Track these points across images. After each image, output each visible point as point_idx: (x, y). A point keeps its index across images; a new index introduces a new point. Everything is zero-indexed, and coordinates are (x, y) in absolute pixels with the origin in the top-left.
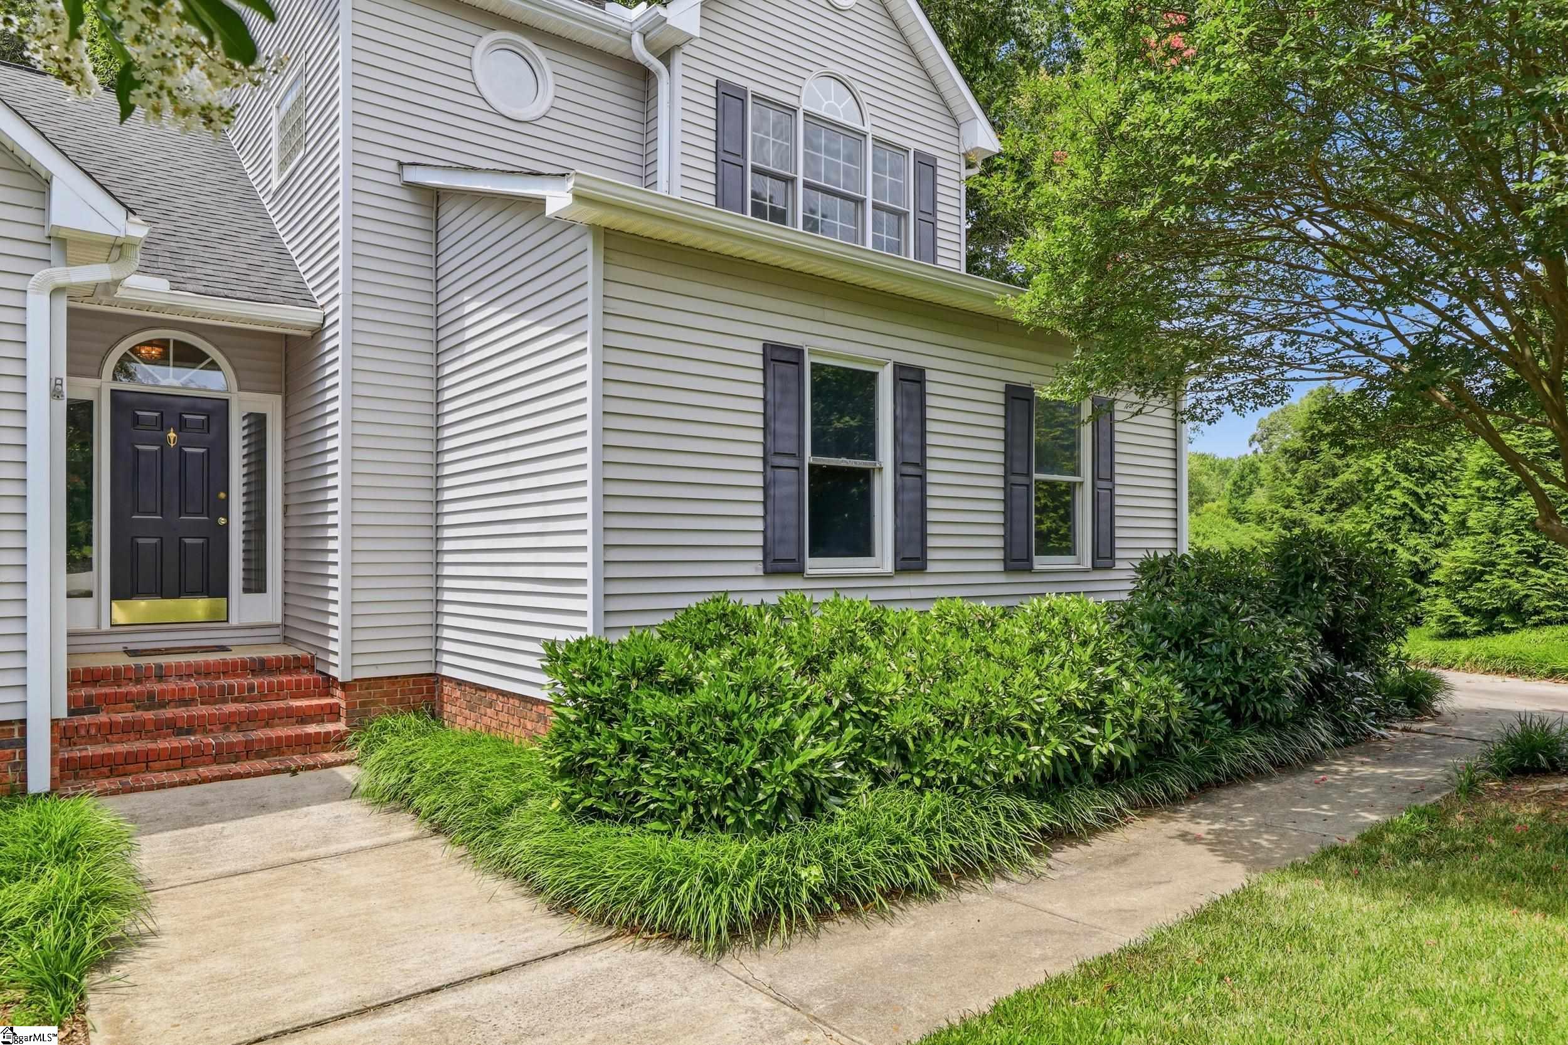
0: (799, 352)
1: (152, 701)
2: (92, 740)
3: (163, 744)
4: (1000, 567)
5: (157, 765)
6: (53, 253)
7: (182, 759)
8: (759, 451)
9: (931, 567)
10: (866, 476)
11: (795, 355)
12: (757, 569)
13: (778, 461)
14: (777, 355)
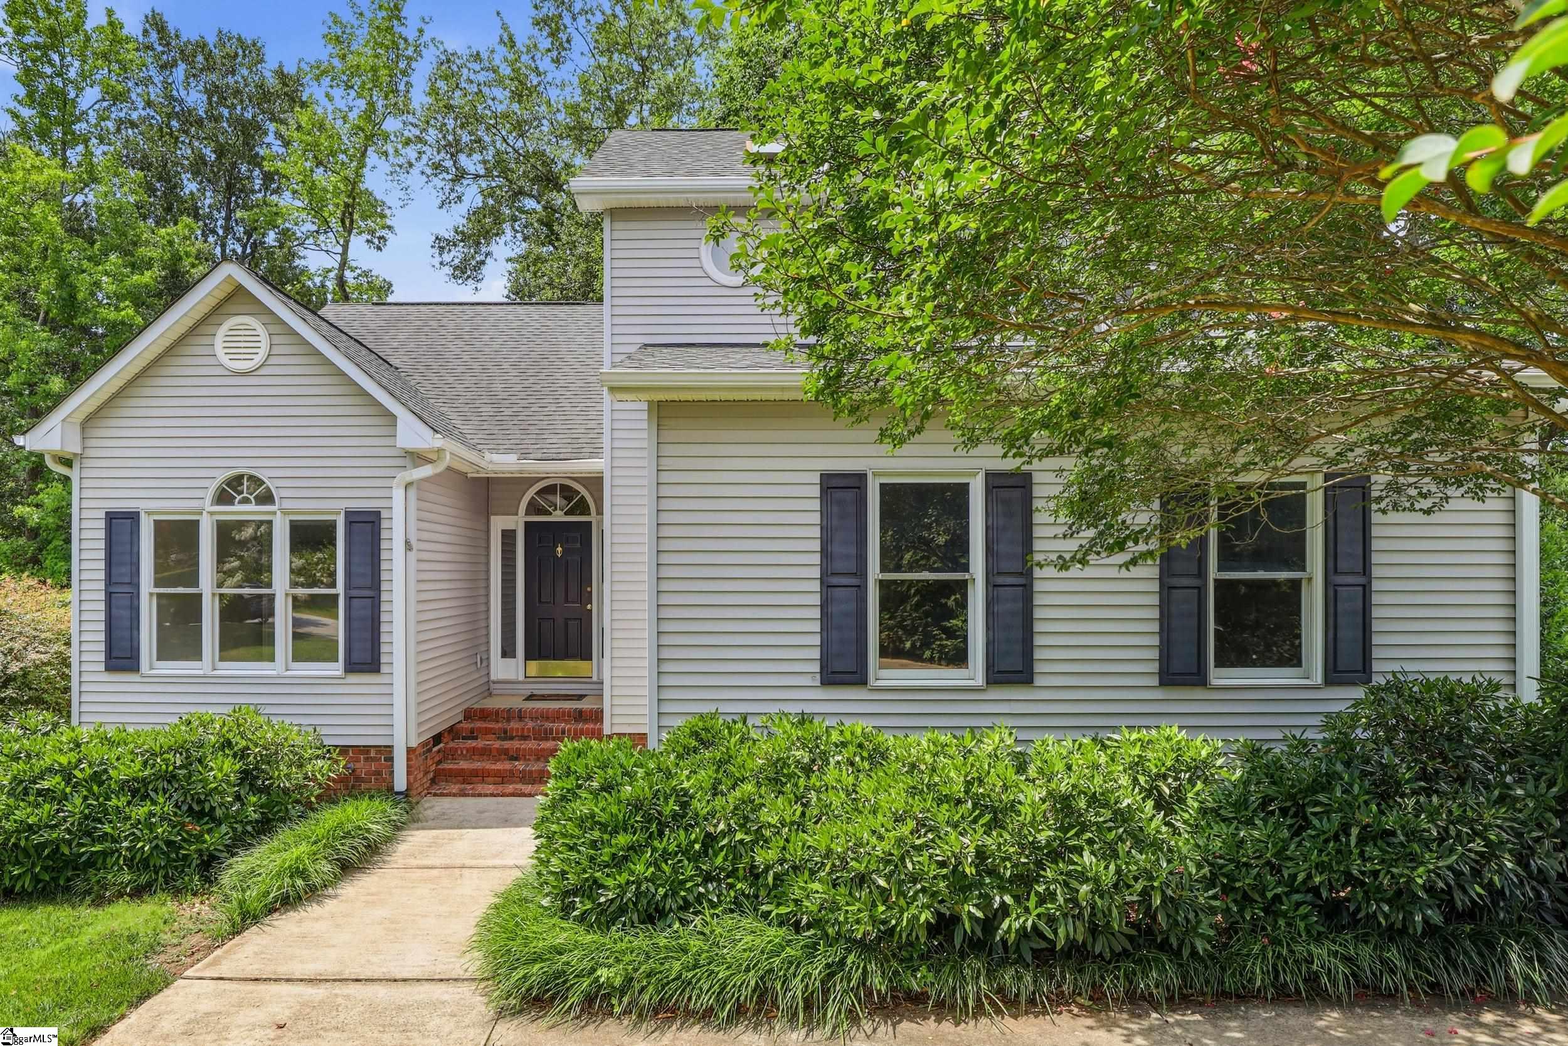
0: (861, 477)
1: (506, 735)
2: (464, 758)
3: (499, 766)
4: (1155, 681)
5: (490, 779)
6: (406, 462)
7: (503, 778)
8: (816, 572)
9: (1039, 681)
10: (962, 586)
11: (855, 483)
12: (813, 679)
13: (835, 580)
14: (834, 483)
